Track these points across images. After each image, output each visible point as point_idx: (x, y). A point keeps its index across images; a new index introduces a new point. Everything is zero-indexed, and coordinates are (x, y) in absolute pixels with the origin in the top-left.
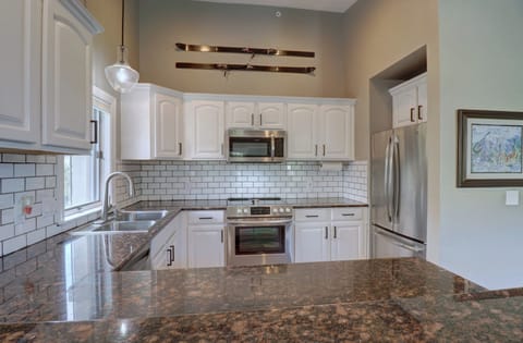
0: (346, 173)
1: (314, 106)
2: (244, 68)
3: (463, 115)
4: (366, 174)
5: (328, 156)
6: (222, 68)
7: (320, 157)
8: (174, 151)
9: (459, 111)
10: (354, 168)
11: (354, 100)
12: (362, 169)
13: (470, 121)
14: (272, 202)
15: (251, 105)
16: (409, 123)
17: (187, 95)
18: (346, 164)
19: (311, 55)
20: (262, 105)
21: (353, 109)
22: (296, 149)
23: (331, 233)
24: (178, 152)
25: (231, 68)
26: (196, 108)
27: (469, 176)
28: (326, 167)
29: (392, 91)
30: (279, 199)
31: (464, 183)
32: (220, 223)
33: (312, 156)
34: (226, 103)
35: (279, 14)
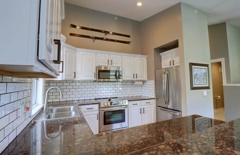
0: (143, 86)
1: (132, 58)
2: (102, 39)
3: (191, 64)
4: (153, 86)
5: (138, 79)
6: (92, 38)
7: (135, 79)
8: (72, 76)
9: (190, 63)
10: (147, 83)
11: (146, 56)
12: (151, 84)
13: (193, 67)
14: (114, 99)
15: (107, 56)
16: (169, 66)
17: (78, 49)
18: (144, 82)
19: (129, 36)
20: (112, 56)
21: (146, 60)
22: (126, 75)
23: (142, 111)
24: (73, 76)
25: (96, 38)
26: (83, 55)
27: (194, 86)
28: (136, 83)
29: (161, 54)
30: (117, 98)
31: (193, 88)
32: (96, 111)
33: (132, 79)
34: (96, 54)
35: (116, 18)
